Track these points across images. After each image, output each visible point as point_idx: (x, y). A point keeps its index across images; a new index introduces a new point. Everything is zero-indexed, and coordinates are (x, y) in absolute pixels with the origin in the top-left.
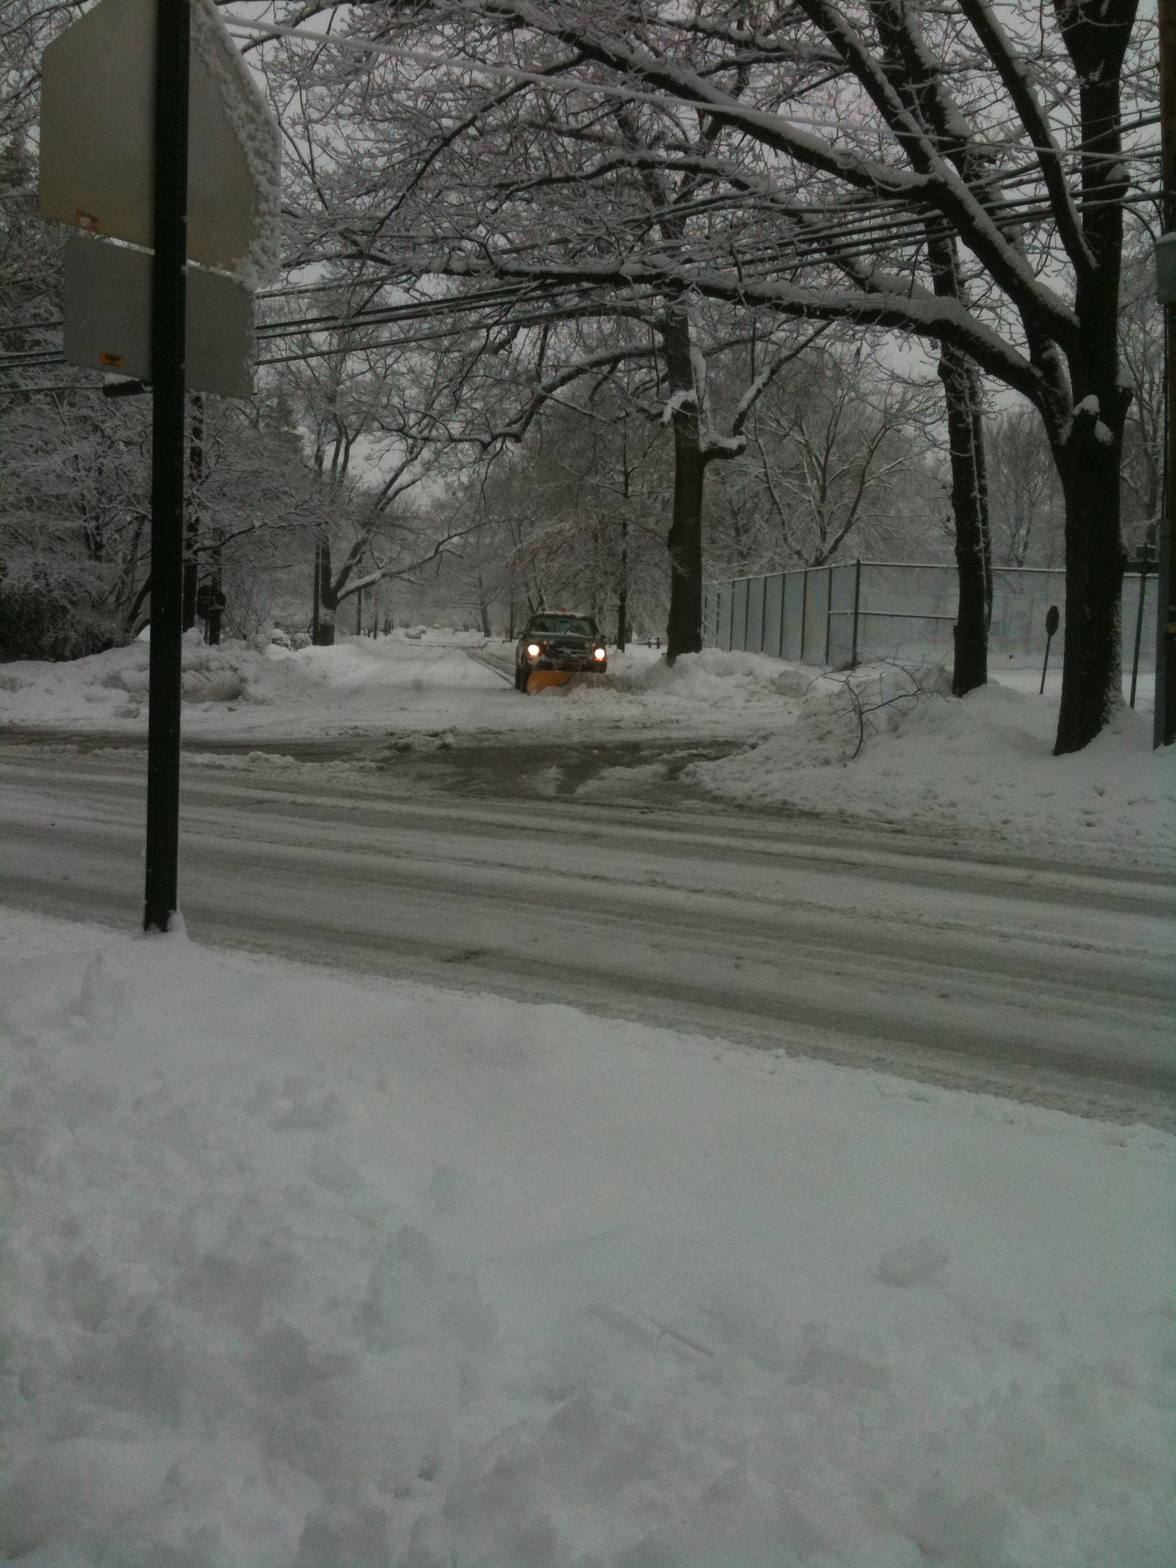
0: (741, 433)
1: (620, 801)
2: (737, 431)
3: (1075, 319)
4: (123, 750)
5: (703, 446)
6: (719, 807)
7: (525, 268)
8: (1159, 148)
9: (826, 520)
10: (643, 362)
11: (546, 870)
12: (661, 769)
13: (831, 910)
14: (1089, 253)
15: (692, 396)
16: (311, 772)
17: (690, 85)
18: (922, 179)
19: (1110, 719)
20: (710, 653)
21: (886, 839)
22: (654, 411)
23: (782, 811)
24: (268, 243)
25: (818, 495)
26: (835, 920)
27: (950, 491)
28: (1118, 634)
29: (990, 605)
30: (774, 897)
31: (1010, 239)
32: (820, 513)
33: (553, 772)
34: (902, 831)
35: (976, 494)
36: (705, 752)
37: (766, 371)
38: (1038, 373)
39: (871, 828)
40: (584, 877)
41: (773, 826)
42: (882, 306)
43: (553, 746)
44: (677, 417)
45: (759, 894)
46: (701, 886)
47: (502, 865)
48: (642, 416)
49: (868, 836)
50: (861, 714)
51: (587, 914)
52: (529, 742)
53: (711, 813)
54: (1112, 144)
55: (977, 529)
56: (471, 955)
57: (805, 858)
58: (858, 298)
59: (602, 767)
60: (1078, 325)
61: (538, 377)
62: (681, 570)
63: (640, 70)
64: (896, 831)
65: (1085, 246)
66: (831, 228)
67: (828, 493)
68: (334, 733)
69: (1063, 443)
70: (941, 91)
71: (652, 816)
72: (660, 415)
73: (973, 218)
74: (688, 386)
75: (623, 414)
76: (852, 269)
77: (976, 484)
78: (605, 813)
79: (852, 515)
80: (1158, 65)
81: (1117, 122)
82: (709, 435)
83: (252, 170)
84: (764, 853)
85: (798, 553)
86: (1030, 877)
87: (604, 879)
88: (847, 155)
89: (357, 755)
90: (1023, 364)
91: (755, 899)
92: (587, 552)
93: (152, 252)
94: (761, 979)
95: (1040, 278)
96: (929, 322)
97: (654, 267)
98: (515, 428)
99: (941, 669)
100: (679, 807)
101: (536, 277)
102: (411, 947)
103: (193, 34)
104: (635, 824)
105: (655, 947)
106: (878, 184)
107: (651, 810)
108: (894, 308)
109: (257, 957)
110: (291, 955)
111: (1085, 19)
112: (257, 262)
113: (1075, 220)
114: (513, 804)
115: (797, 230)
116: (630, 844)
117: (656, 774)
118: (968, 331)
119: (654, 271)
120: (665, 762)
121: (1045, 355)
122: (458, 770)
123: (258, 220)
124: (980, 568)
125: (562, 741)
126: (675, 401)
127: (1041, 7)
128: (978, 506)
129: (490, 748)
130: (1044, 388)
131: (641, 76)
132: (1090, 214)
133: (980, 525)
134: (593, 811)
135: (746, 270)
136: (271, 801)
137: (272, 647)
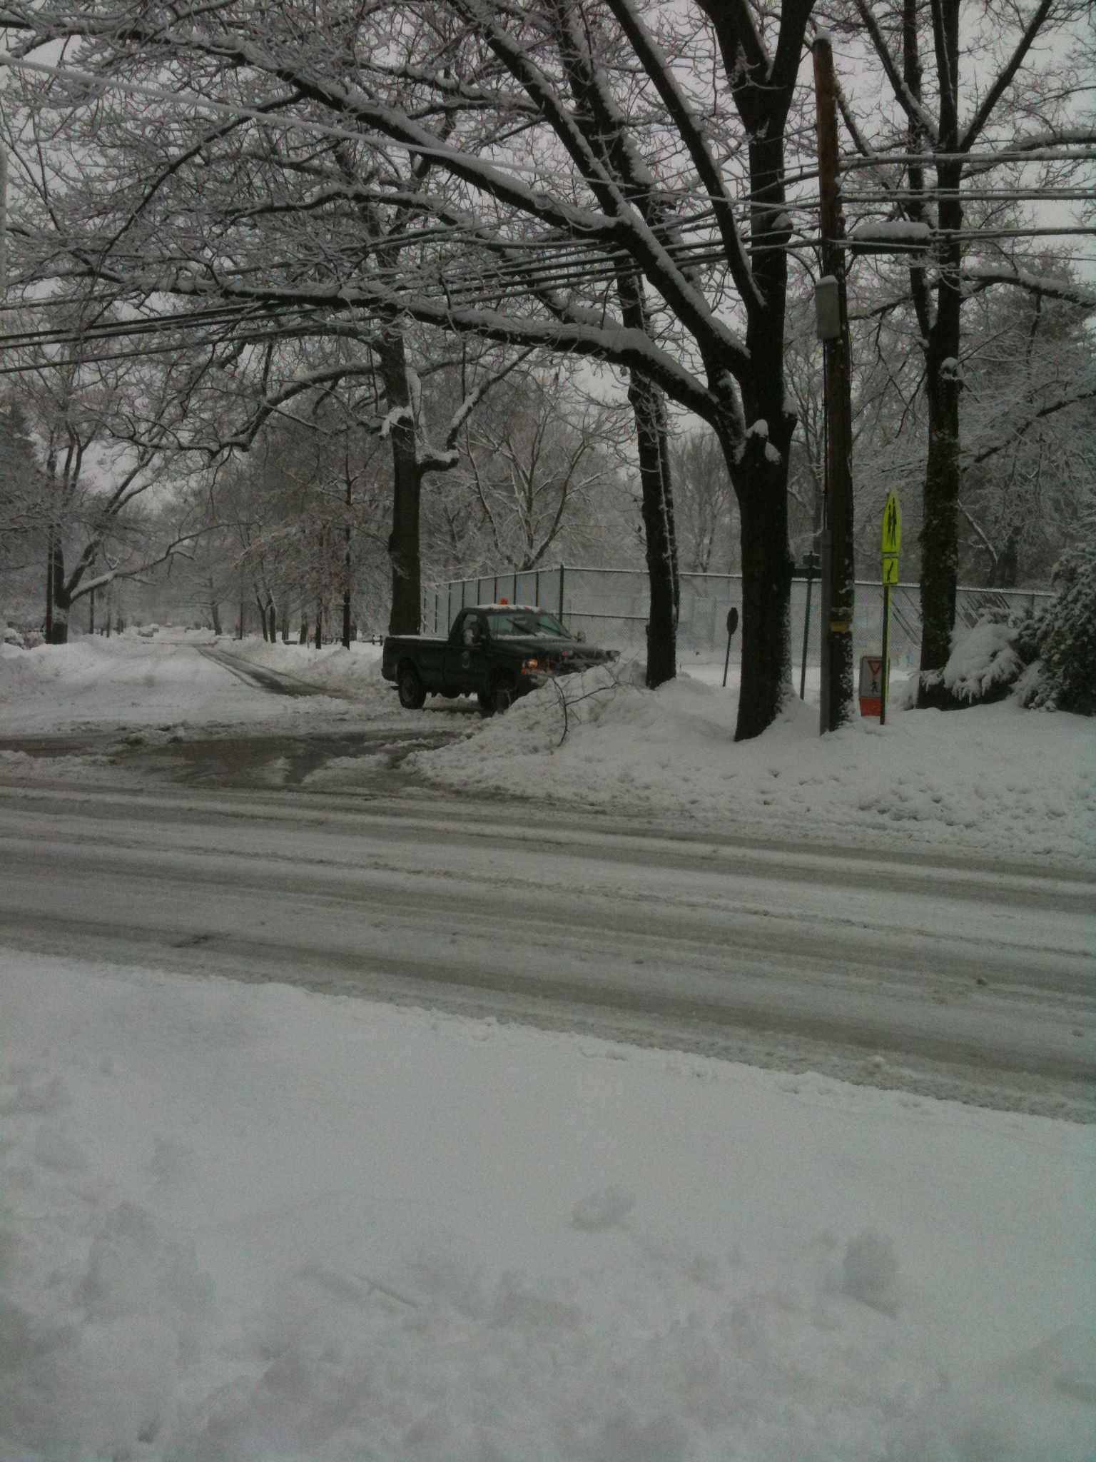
0: (454, 448)
1: (346, 789)
2: (450, 445)
3: (747, 352)
5: (420, 458)
6: (437, 793)
7: (249, 289)
8: (818, 200)
9: (533, 528)
10: (362, 379)
11: (274, 856)
12: (384, 758)
13: (540, 886)
14: (758, 292)
15: (408, 412)
16: (43, 767)
17: (401, 127)
18: (611, 222)
19: (783, 708)
21: (589, 819)
22: (374, 424)
23: (496, 795)
25: (525, 506)
26: (543, 896)
27: (641, 504)
28: (788, 633)
29: (677, 604)
30: (487, 876)
31: (689, 278)
32: (527, 522)
33: (281, 763)
34: (603, 813)
35: (663, 506)
36: (424, 742)
37: (476, 392)
38: (715, 399)
39: (573, 809)
40: (310, 862)
41: (486, 810)
42: (577, 336)
43: (283, 737)
44: (394, 431)
45: (474, 874)
46: (420, 867)
47: (231, 853)
48: (361, 430)
49: (574, 817)
50: (565, 706)
51: (314, 896)
52: (258, 734)
53: (430, 799)
54: (777, 195)
55: (665, 539)
56: (201, 940)
57: (516, 839)
58: (554, 326)
59: (329, 757)
60: (749, 357)
61: (264, 390)
62: (401, 572)
63: (354, 110)
64: (597, 812)
65: (754, 286)
66: (530, 263)
67: (534, 502)
68: (66, 729)
69: (738, 462)
70: (626, 142)
71: (376, 803)
72: (379, 428)
73: (656, 258)
74: (404, 403)
75: (344, 427)
76: (550, 300)
77: (663, 498)
78: (330, 800)
79: (556, 523)
80: (815, 127)
81: (782, 176)
82: (424, 448)
84: (478, 835)
85: (509, 558)
86: (715, 851)
87: (330, 863)
88: (543, 196)
89: (89, 750)
90: (702, 391)
91: (470, 878)
92: (313, 555)
94: (477, 953)
95: (716, 314)
96: (620, 351)
97: (370, 292)
98: (242, 438)
99: (636, 664)
100: (400, 794)
101: (259, 298)
102: (140, 933)
104: (359, 810)
105: (376, 926)
106: (572, 224)
107: (374, 797)
108: (588, 337)
111: (752, 83)
113: (745, 262)
114: (243, 794)
115: (500, 263)
116: (352, 830)
117: (379, 763)
118: (653, 360)
119: (370, 296)
120: (387, 752)
121: (721, 383)
122: (190, 762)
124: (668, 573)
125: (290, 733)
126: (393, 417)
127: (714, 70)
128: (665, 517)
129: (219, 741)
130: (720, 413)
131: (354, 115)
132: (758, 257)
133: (667, 535)
134: (317, 799)
135: (455, 298)
136: (2, 796)
137: (6, 646)
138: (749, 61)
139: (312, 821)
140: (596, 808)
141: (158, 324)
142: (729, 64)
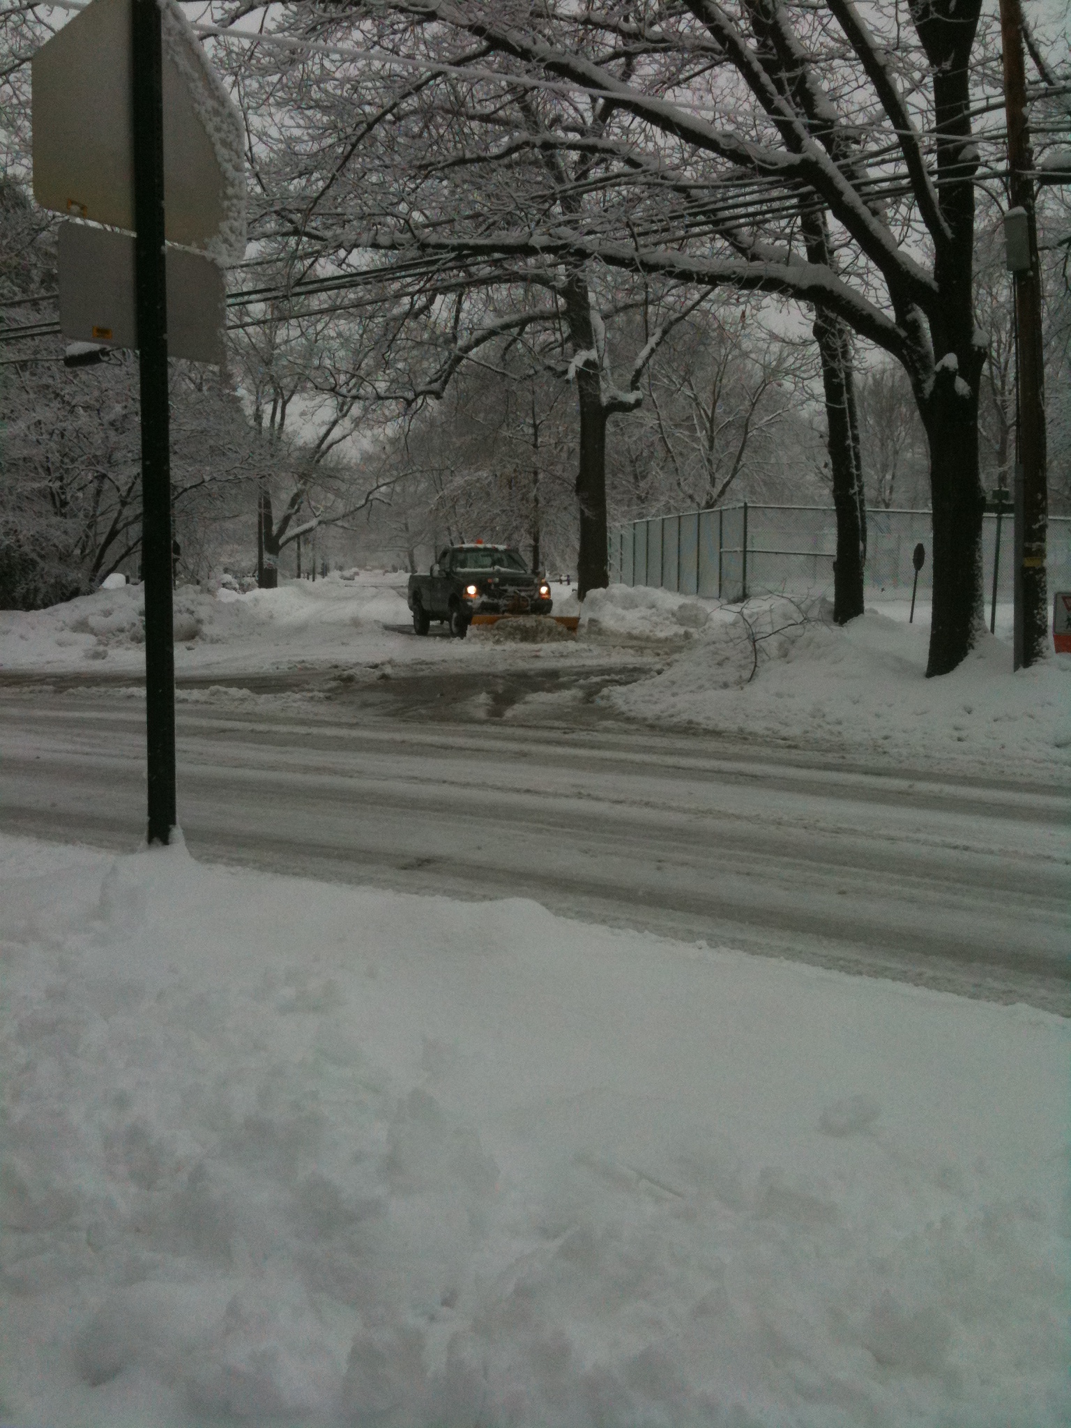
0: (638, 389)
1: (545, 723)
2: (634, 386)
3: (935, 285)
4: (94, 689)
5: (604, 400)
6: (633, 727)
7: (443, 240)
9: (715, 466)
11: (483, 786)
12: (580, 694)
13: (739, 817)
14: (945, 225)
15: (593, 355)
16: (266, 703)
17: (587, 74)
18: (795, 158)
19: (975, 644)
20: (617, 588)
21: (783, 754)
22: (560, 369)
23: (689, 730)
24: (235, 224)
25: (706, 444)
26: (742, 827)
27: (827, 439)
28: (978, 568)
29: (864, 540)
30: (687, 806)
32: (709, 460)
33: (483, 698)
34: (796, 747)
35: (850, 442)
36: (617, 678)
37: (658, 332)
38: (903, 334)
39: (767, 744)
40: (518, 791)
41: (681, 743)
42: (763, 273)
43: (482, 674)
44: (580, 374)
45: (674, 804)
46: (622, 797)
47: (444, 782)
48: (547, 374)
49: (768, 751)
50: (755, 641)
51: (524, 823)
52: (459, 671)
53: (626, 732)
54: (963, 127)
55: (851, 474)
56: (424, 863)
57: (712, 771)
58: (741, 265)
59: (527, 692)
60: (937, 290)
61: (455, 339)
62: (587, 513)
63: (542, 60)
64: (790, 747)
65: (941, 218)
67: (716, 441)
69: (926, 396)
70: (811, 77)
71: (574, 736)
72: (565, 372)
73: (841, 193)
74: (589, 346)
75: (532, 372)
76: (735, 239)
77: (850, 434)
78: (531, 733)
79: (739, 460)
81: (967, 108)
82: (609, 390)
83: (219, 159)
84: (675, 767)
85: (691, 497)
86: (911, 787)
87: (537, 793)
88: (728, 136)
89: (306, 687)
90: (889, 326)
91: (670, 808)
92: (502, 498)
93: (134, 235)
94: (682, 880)
95: (902, 248)
96: (805, 287)
97: (560, 238)
98: (436, 386)
99: (824, 600)
100: (597, 728)
101: (454, 249)
102: (367, 856)
103: (164, 37)
104: (559, 743)
105: (585, 852)
106: (757, 162)
107: (573, 731)
108: (774, 274)
111: (936, 16)
112: (226, 241)
113: (932, 195)
115: (686, 204)
116: (556, 761)
117: (574, 698)
118: (840, 296)
119: (560, 242)
120: (581, 687)
121: (909, 317)
122: (399, 698)
123: (226, 203)
125: (488, 670)
126: (578, 361)
128: (852, 453)
129: (423, 678)
130: (908, 347)
131: (543, 65)
132: (945, 190)
133: (854, 471)
134: (520, 732)
135: (641, 241)
136: (231, 730)
137: (223, 591)
141: (358, 279)
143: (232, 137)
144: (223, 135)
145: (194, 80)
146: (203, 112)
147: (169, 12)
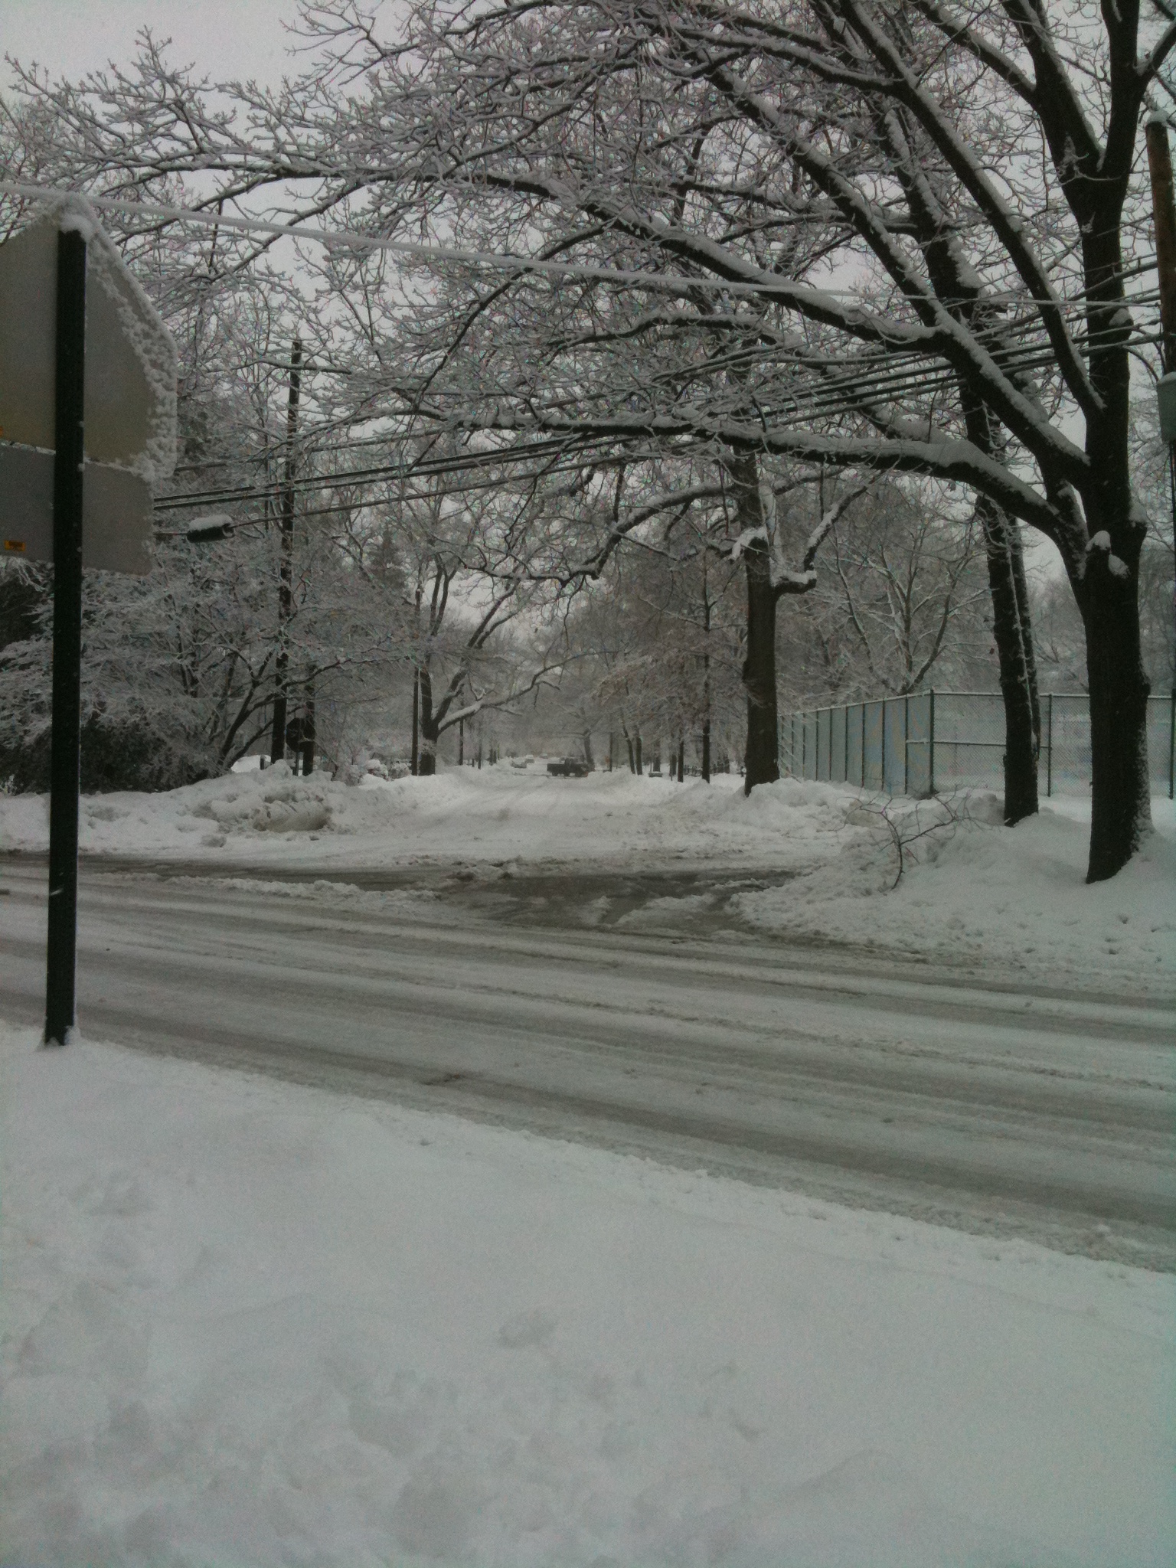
0: (811, 568)
1: (658, 931)
2: (807, 566)
3: (1086, 459)
4: (198, 879)
5: (775, 580)
6: (751, 937)
7: (566, 420)
8: (1157, 293)
9: (911, 649)
10: (719, 501)
11: (554, 998)
12: (708, 898)
13: (815, 1038)
14: (1095, 395)
15: (761, 533)
16: (372, 901)
17: (705, 251)
18: (929, 332)
19: (1140, 846)
20: (784, 784)
21: (906, 969)
22: (724, 548)
23: (814, 941)
24: (164, 440)
25: (902, 624)
26: (813, 1048)
27: (993, 623)
28: (1144, 763)
29: (1037, 731)
30: (763, 1025)
31: (1019, 385)
32: (905, 644)
33: (602, 902)
34: (924, 961)
35: (1018, 626)
36: (757, 883)
37: (835, 508)
38: (1055, 511)
39: (895, 958)
40: (587, 1005)
41: (796, 956)
42: (899, 451)
43: (614, 876)
44: (747, 553)
45: (749, 1023)
46: (696, 1014)
47: (514, 993)
48: (711, 554)
49: (888, 966)
50: (900, 845)
51: (577, 1040)
52: (590, 872)
53: (742, 943)
54: (1114, 290)
55: (1021, 661)
56: (452, 1079)
57: (811, 987)
58: (874, 440)
59: (653, 897)
60: (1088, 463)
61: (616, 518)
62: (756, 701)
63: (658, 238)
64: (917, 961)
65: (1091, 388)
66: (851, 378)
67: (913, 623)
68: (404, 862)
69: (1081, 577)
70: (952, 245)
71: (683, 947)
72: (730, 552)
73: (980, 366)
74: (757, 523)
75: (693, 552)
76: (874, 416)
77: (1018, 616)
78: (637, 942)
79: (938, 644)
80: (1152, 216)
81: (1118, 269)
82: (780, 569)
83: (149, 379)
84: (774, 983)
85: (885, 682)
87: (607, 1007)
88: (855, 311)
89: (420, 884)
90: (1040, 503)
91: (745, 1028)
92: (671, 684)
94: (719, 1106)
95: (1053, 422)
96: (947, 465)
97: (683, 419)
98: (593, 566)
99: (993, 799)
100: (713, 937)
101: (576, 430)
102: (395, 1069)
104: (663, 953)
105: (627, 1073)
106: (885, 338)
107: (682, 940)
108: (912, 453)
109: (248, 1077)
110: (281, 1075)
111: (1079, 175)
112: (154, 457)
113: (1079, 364)
114: (553, 933)
115: (820, 381)
116: (644, 973)
117: (702, 904)
118: (985, 473)
119: (683, 423)
120: (715, 892)
121: (1061, 493)
122: (515, 899)
123: (154, 422)
124: (1025, 698)
125: (622, 871)
126: (745, 539)
127: (1044, 164)
128: (1021, 638)
129: (548, 878)
130: (1060, 525)
131: (657, 243)
132: (1096, 357)
133: (1023, 657)
134: (626, 940)
135: (769, 421)
136: (320, 929)
137: (369, 777)
138: (1078, 154)
139: (608, 963)
140: (918, 956)
141: (477, 460)
142: (1058, 156)
143: (162, 358)
144: (153, 356)
145: (122, 305)
146: (132, 335)
147: (97, 243)
